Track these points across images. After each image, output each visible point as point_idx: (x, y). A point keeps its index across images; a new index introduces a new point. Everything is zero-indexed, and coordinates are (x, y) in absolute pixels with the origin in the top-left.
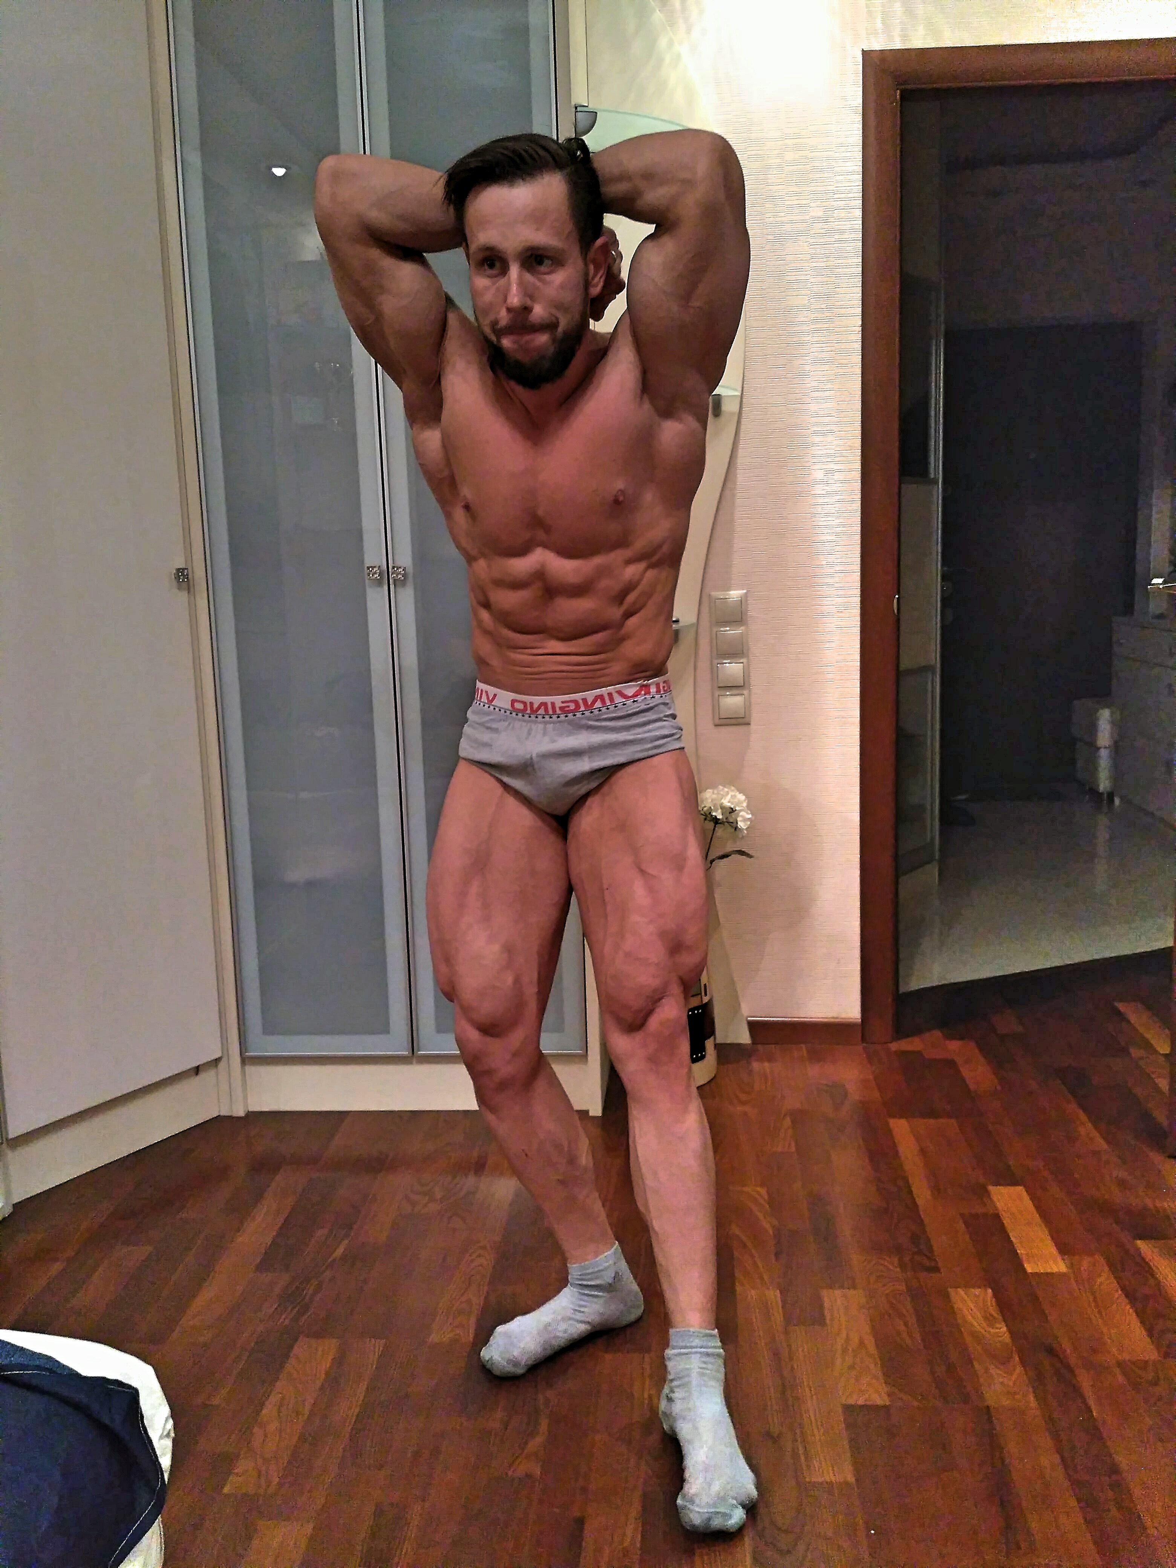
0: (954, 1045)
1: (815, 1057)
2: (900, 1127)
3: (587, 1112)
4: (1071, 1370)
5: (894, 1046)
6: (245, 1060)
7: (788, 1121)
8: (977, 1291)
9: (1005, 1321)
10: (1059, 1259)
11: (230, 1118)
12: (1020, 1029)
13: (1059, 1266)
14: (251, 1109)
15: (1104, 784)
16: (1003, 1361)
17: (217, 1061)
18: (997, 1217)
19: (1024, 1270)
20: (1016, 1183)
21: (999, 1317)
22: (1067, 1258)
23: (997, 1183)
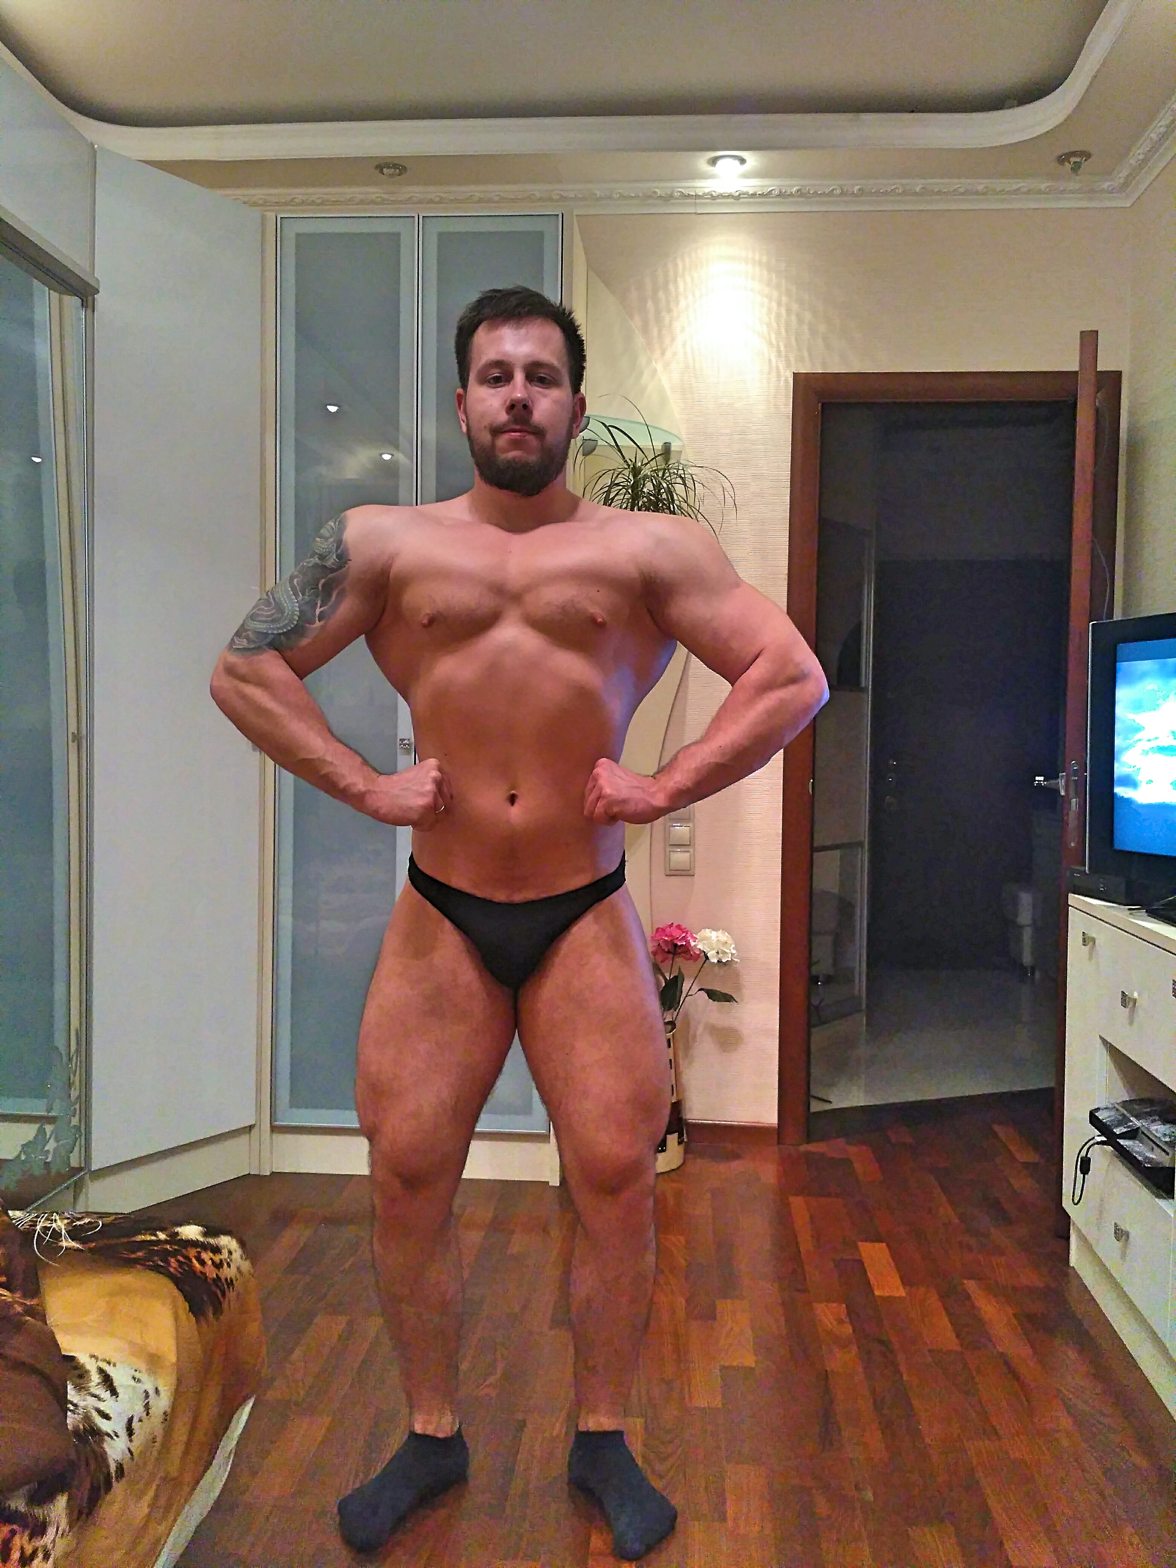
0: (852, 1149)
2: (797, 1202)
3: (548, 1183)
4: (892, 1352)
5: (803, 1148)
6: (274, 1129)
7: (708, 1196)
8: (835, 1305)
9: (851, 1323)
10: (901, 1288)
11: (259, 1175)
12: (909, 1140)
13: (902, 1292)
14: (274, 1171)
15: (1027, 958)
16: (844, 1345)
17: (251, 1127)
18: (861, 1262)
19: (873, 1293)
20: (880, 1241)
21: (847, 1320)
22: (907, 1288)
23: (866, 1240)
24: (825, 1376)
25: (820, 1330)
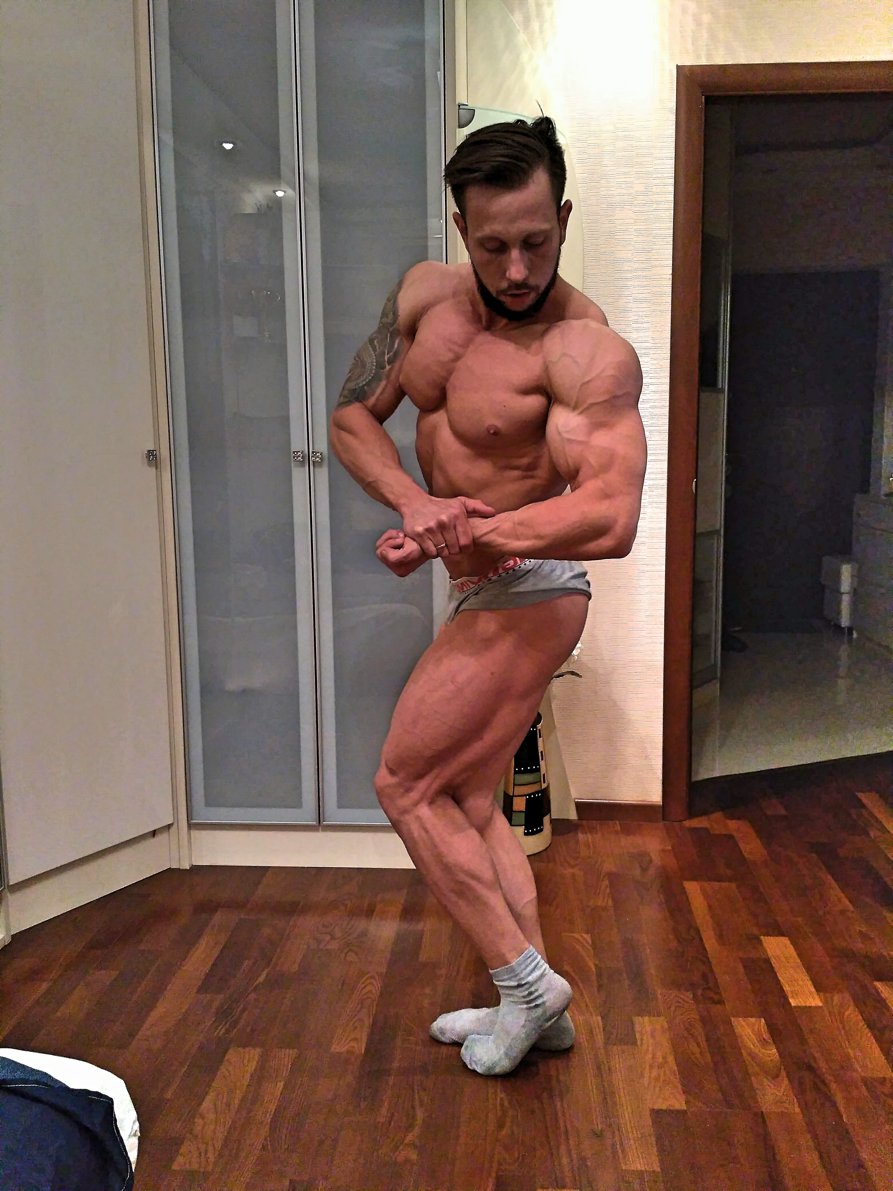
0: (733, 824)
1: (627, 831)
2: (692, 888)
4: (826, 1084)
5: (687, 823)
6: (191, 826)
7: (607, 882)
8: (753, 1020)
9: (775, 1044)
10: (816, 997)
11: (178, 870)
12: (783, 812)
13: (817, 1001)
14: (194, 864)
15: (845, 621)
16: (774, 1076)
17: (169, 826)
18: (768, 961)
19: (789, 1003)
20: (782, 934)
21: (771, 1041)
22: (822, 994)
23: (768, 934)
24: (761, 1118)
25: (745, 1054)
